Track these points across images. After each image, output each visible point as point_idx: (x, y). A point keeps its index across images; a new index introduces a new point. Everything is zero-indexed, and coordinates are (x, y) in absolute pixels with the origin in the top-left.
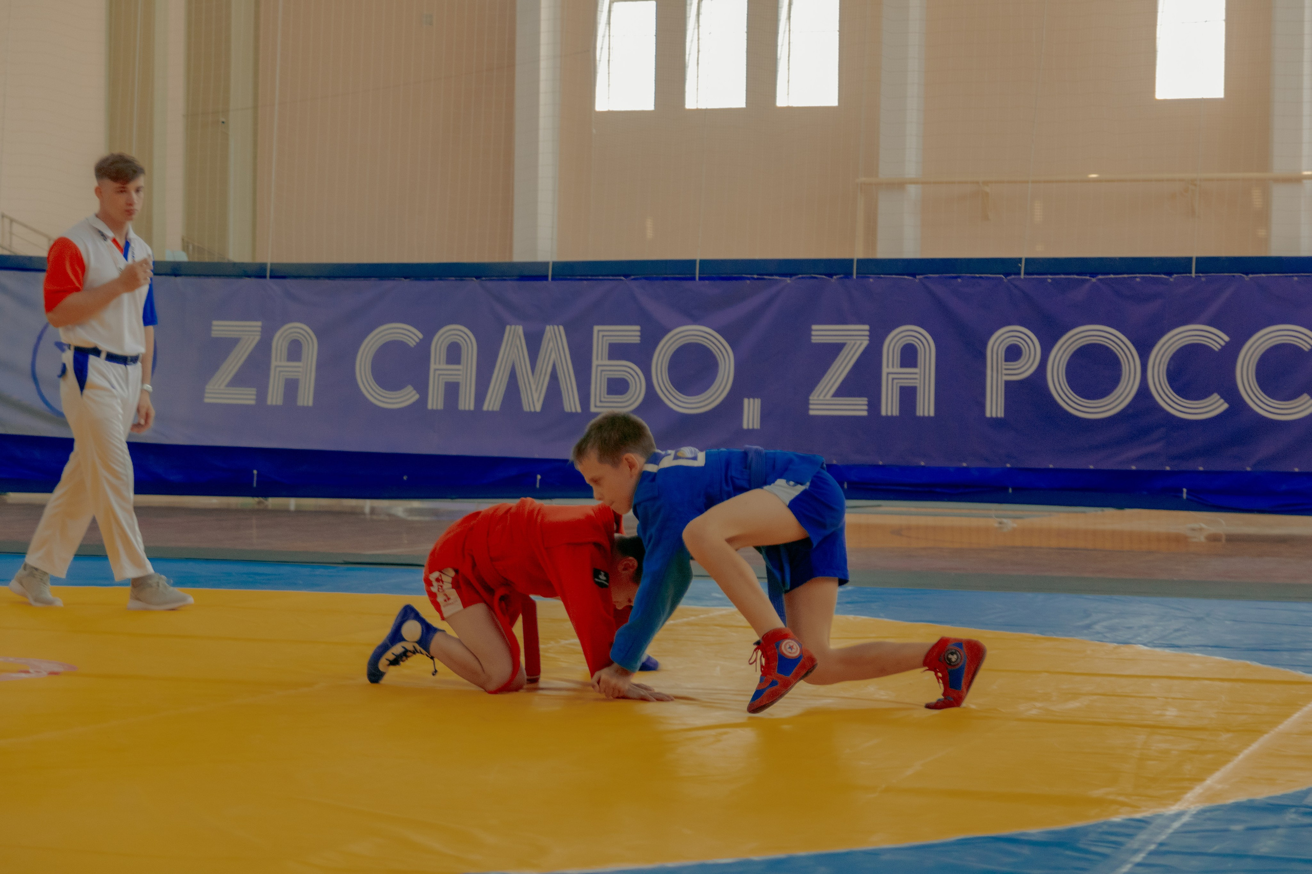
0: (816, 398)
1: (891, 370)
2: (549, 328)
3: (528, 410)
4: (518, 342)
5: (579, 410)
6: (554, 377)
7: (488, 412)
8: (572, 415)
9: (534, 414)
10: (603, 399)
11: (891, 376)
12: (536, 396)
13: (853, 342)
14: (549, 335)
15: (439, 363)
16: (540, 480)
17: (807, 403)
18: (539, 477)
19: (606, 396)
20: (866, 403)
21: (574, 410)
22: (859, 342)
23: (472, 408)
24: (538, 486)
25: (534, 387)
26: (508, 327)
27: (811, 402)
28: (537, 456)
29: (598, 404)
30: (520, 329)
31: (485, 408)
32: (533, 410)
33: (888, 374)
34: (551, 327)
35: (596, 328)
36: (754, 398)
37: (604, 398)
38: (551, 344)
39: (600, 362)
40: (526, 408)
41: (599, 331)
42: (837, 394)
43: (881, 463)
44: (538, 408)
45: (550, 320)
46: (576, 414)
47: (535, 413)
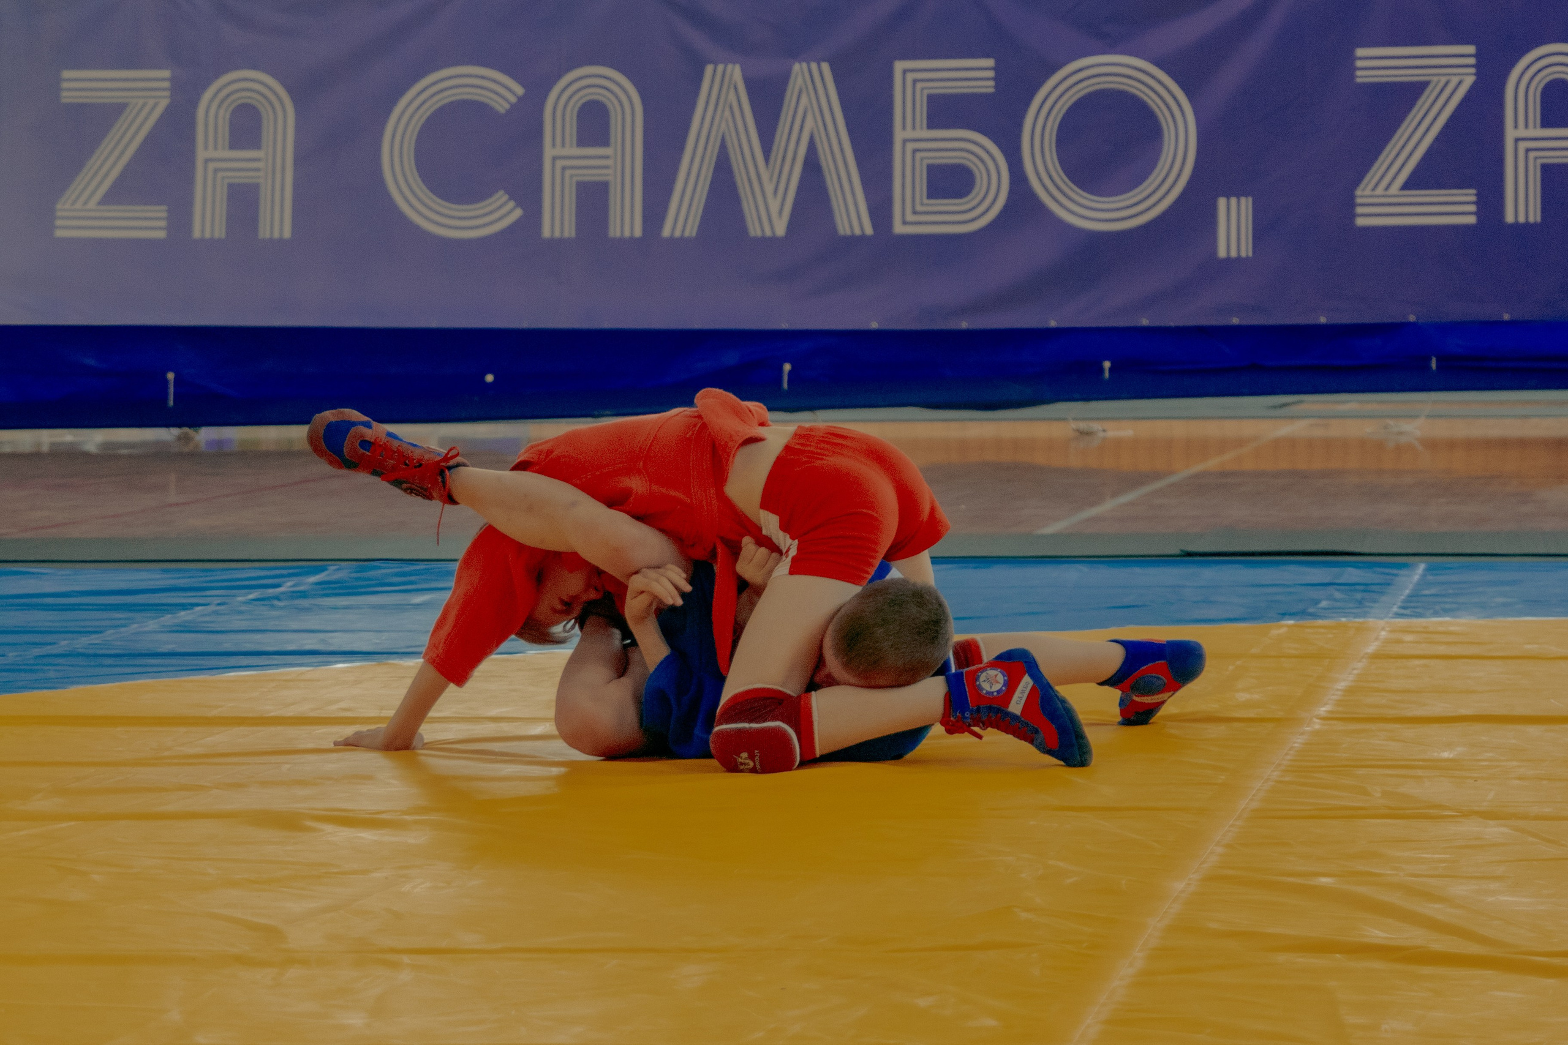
0: (1368, 192)
1: (1522, 132)
2: (799, 69)
3: (759, 234)
4: (732, 96)
5: (869, 230)
6: (812, 166)
7: (672, 240)
8: (854, 241)
9: (768, 243)
10: (919, 208)
11: (1522, 145)
12: (774, 206)
13: (1444, 80)
14: (800, 81)
15: (563, 145)
16: (790, 373)
17: (1349, 204)
18: (787, 367)
19: (926, 201)
20: (1474, 199)
21: (858, 232)
22: (1455, 80)
23: (638, 232)
24: (785, 385)
25: (769, 188)
26: (709, 69)
27: (1359, 201)
28: (784, 326)
29: (910, 217)
30: (736, 72)
31: (666, 232)
32: (768, 233)
33: (1517, 140)
34: (804, 65)
35: (899, 66)
36: (1238, 196)
37: (922, 204)
38: (804, 100)
39: (910, 134)
40: (754, 230)
41: (905, 72)
42: (1411, 184)
43: (1507, 317)
44: (781, 230)
45: (797, 51)
46: (863, 238)
47: (774, 239)
